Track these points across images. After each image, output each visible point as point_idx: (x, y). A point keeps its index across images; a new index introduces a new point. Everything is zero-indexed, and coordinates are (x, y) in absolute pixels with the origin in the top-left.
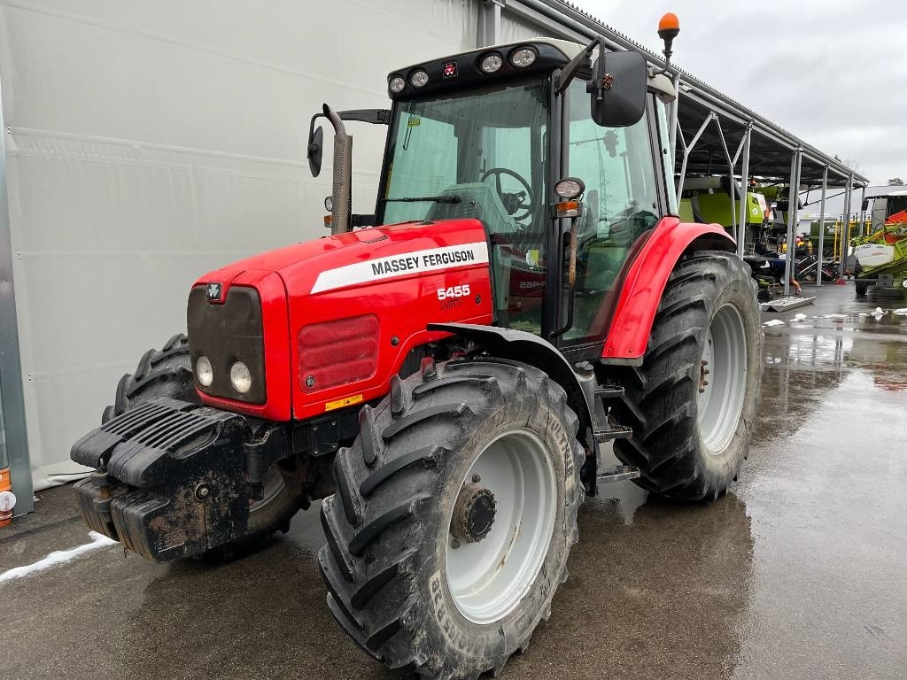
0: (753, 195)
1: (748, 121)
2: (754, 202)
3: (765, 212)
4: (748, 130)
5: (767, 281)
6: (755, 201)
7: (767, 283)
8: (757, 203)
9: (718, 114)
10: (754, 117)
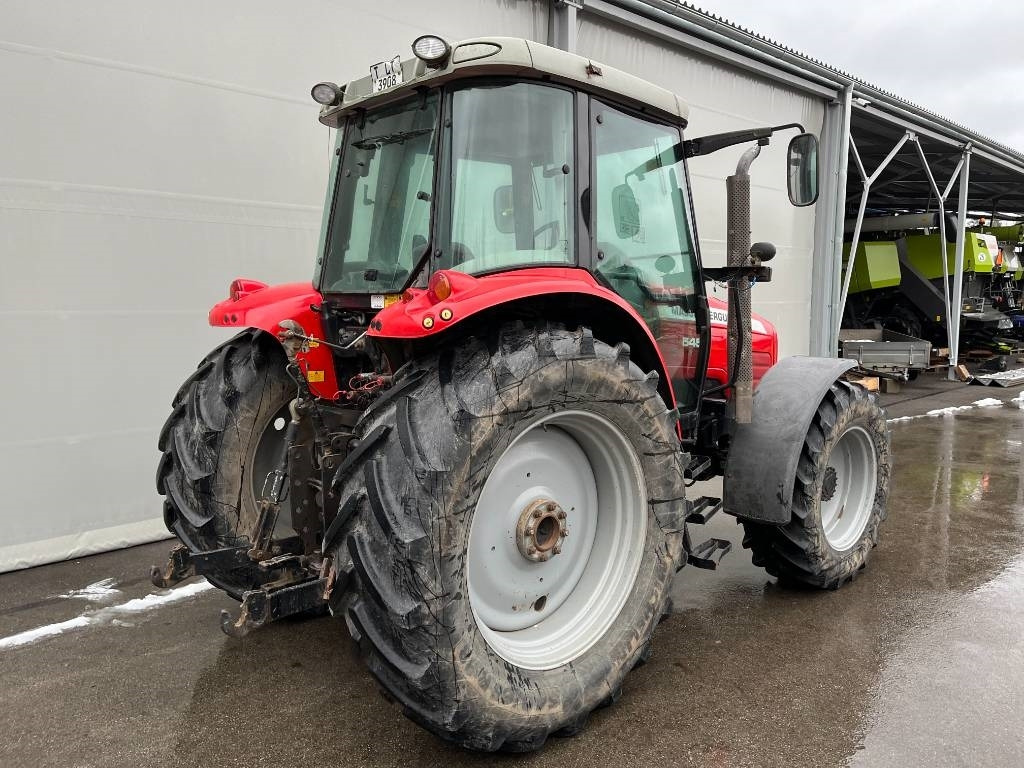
0: (979, 236)
1: (966, 142)
2: (980, 245)
3: (996, 259)
4: (966, 154)
5: (1009, 345)
6: (982, 244)
7: (1010, 348)
8: (985, 246)
9: (917, 134)
10: (974, 138)
